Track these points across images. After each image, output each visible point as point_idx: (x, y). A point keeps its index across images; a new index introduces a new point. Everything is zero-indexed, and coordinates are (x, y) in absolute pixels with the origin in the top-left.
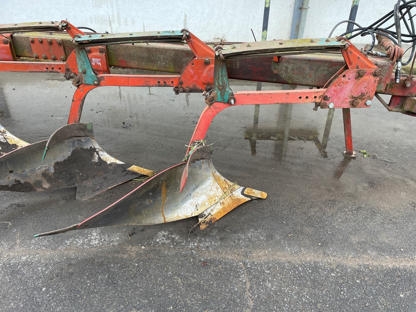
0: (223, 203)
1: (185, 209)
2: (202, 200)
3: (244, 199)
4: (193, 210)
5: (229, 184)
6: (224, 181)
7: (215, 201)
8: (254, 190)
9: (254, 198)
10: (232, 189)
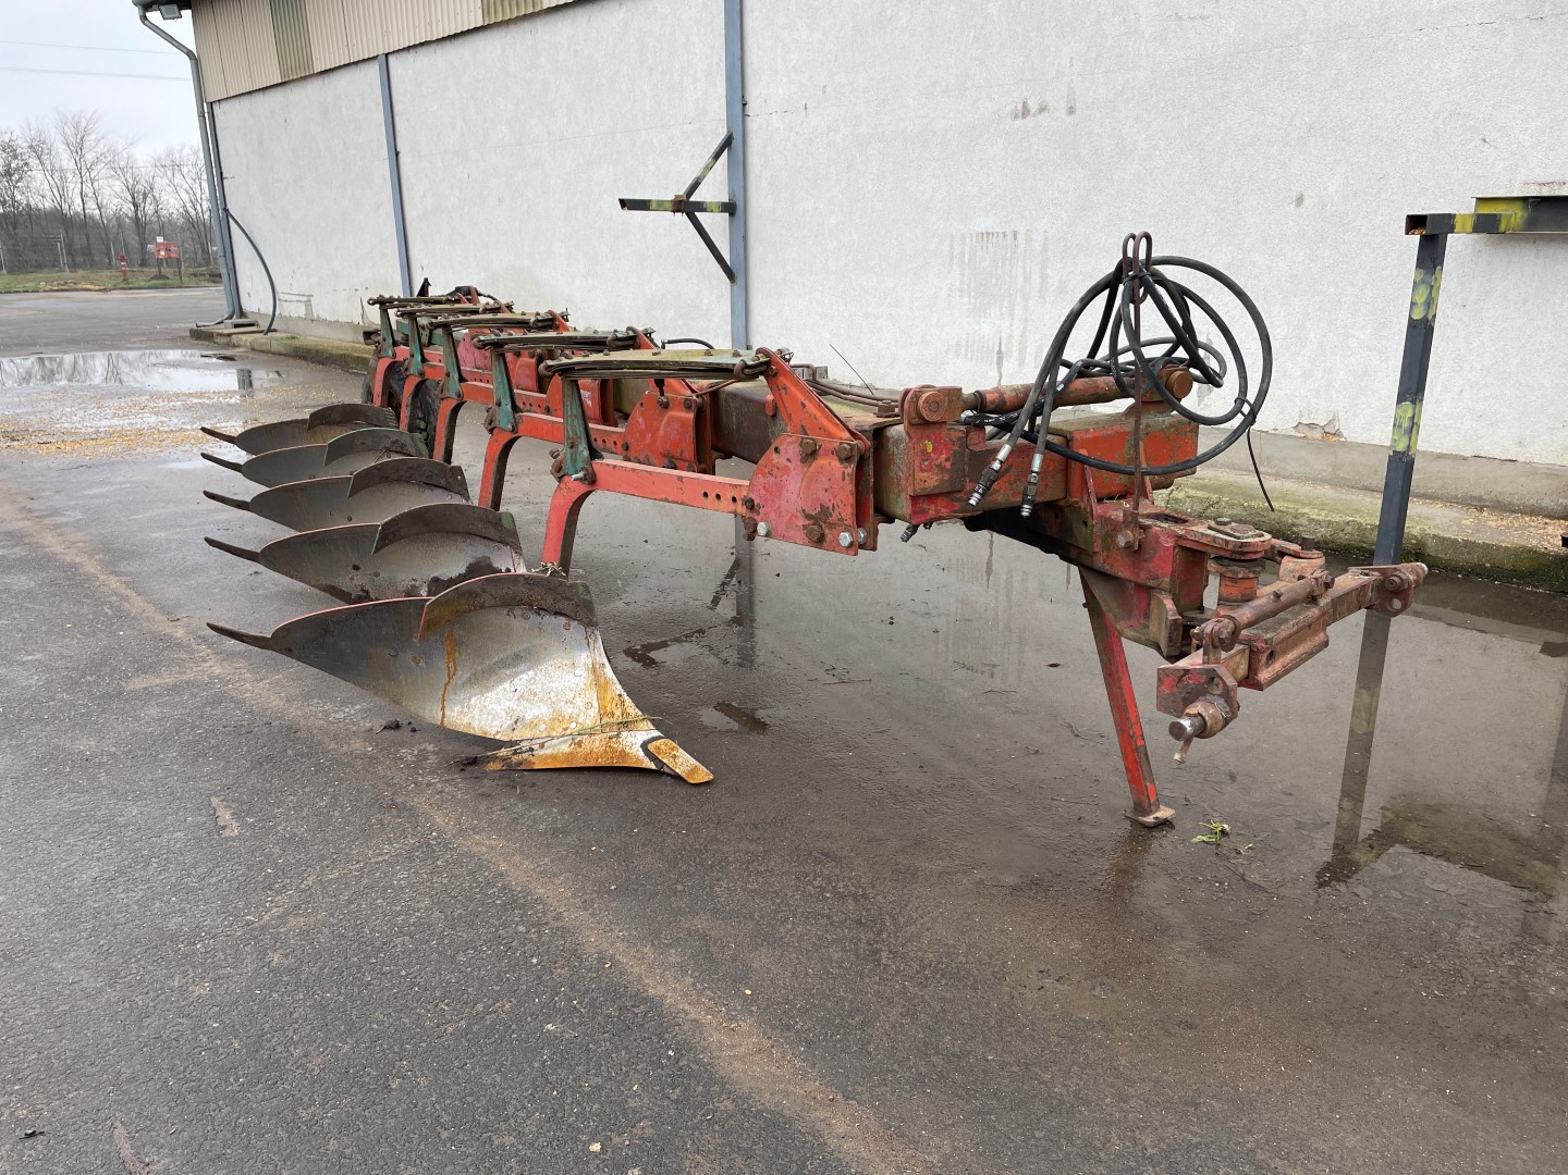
0: (580, 744)
1: (490, 717)
2: (536, 714)
3: (637, 759)
4: (505, 726)
5: (628, 710)
6: (617, 698)
7: (565, 729)
8: (681, 753)
9: (666, 770)
10: (626, 725)
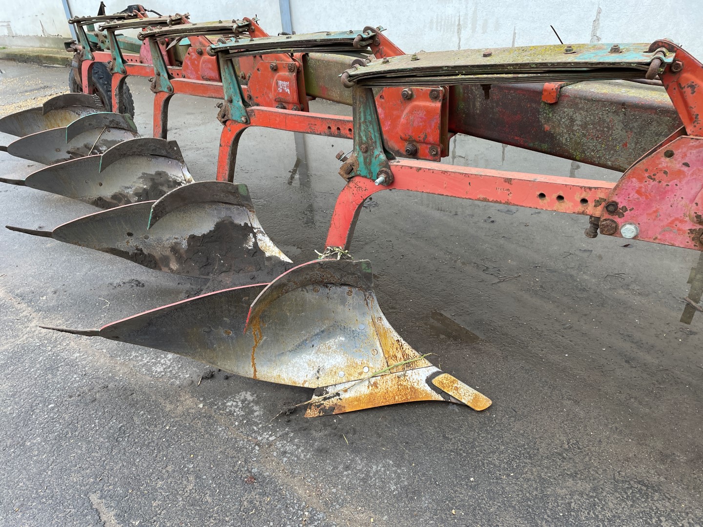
0: (375, 385)
1: (295, 369)
2: (334, 363)
3: (426, 394)
4: (310, 376)
5: (407, 352)
6: (396, 344)
7: (360, 374)
8: (460, 384)
9: (453, 400)
10: (409, 365)
